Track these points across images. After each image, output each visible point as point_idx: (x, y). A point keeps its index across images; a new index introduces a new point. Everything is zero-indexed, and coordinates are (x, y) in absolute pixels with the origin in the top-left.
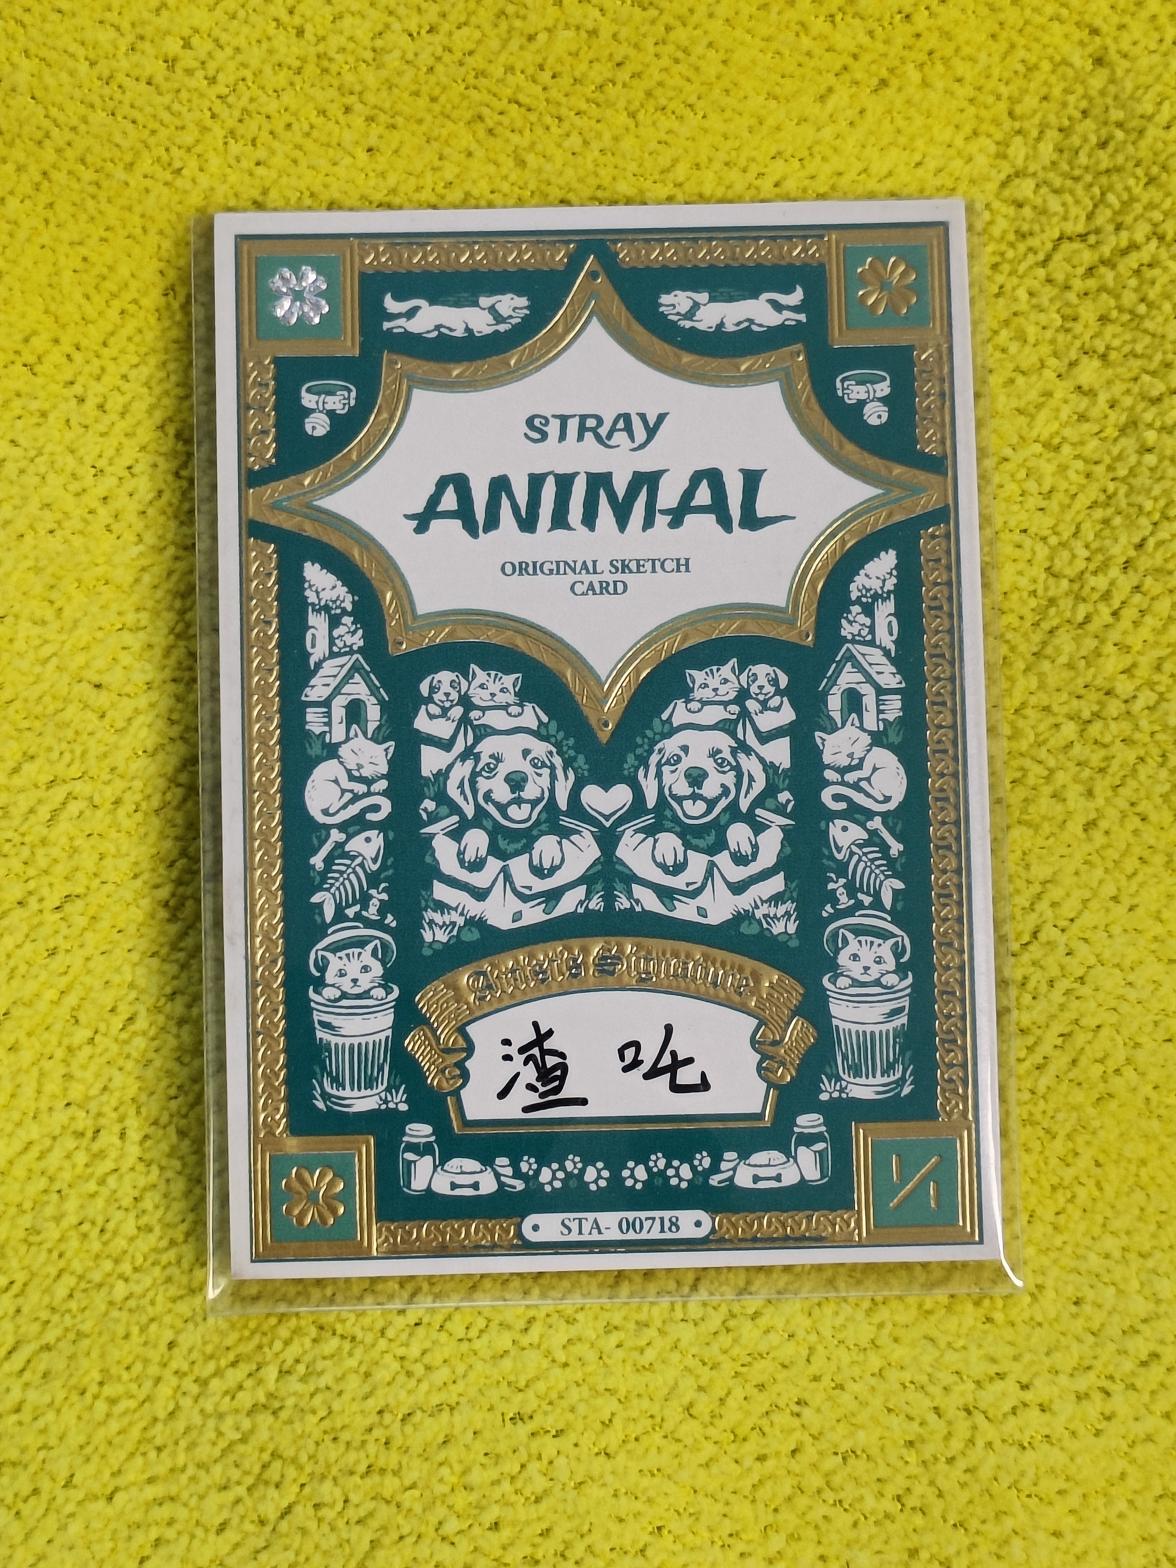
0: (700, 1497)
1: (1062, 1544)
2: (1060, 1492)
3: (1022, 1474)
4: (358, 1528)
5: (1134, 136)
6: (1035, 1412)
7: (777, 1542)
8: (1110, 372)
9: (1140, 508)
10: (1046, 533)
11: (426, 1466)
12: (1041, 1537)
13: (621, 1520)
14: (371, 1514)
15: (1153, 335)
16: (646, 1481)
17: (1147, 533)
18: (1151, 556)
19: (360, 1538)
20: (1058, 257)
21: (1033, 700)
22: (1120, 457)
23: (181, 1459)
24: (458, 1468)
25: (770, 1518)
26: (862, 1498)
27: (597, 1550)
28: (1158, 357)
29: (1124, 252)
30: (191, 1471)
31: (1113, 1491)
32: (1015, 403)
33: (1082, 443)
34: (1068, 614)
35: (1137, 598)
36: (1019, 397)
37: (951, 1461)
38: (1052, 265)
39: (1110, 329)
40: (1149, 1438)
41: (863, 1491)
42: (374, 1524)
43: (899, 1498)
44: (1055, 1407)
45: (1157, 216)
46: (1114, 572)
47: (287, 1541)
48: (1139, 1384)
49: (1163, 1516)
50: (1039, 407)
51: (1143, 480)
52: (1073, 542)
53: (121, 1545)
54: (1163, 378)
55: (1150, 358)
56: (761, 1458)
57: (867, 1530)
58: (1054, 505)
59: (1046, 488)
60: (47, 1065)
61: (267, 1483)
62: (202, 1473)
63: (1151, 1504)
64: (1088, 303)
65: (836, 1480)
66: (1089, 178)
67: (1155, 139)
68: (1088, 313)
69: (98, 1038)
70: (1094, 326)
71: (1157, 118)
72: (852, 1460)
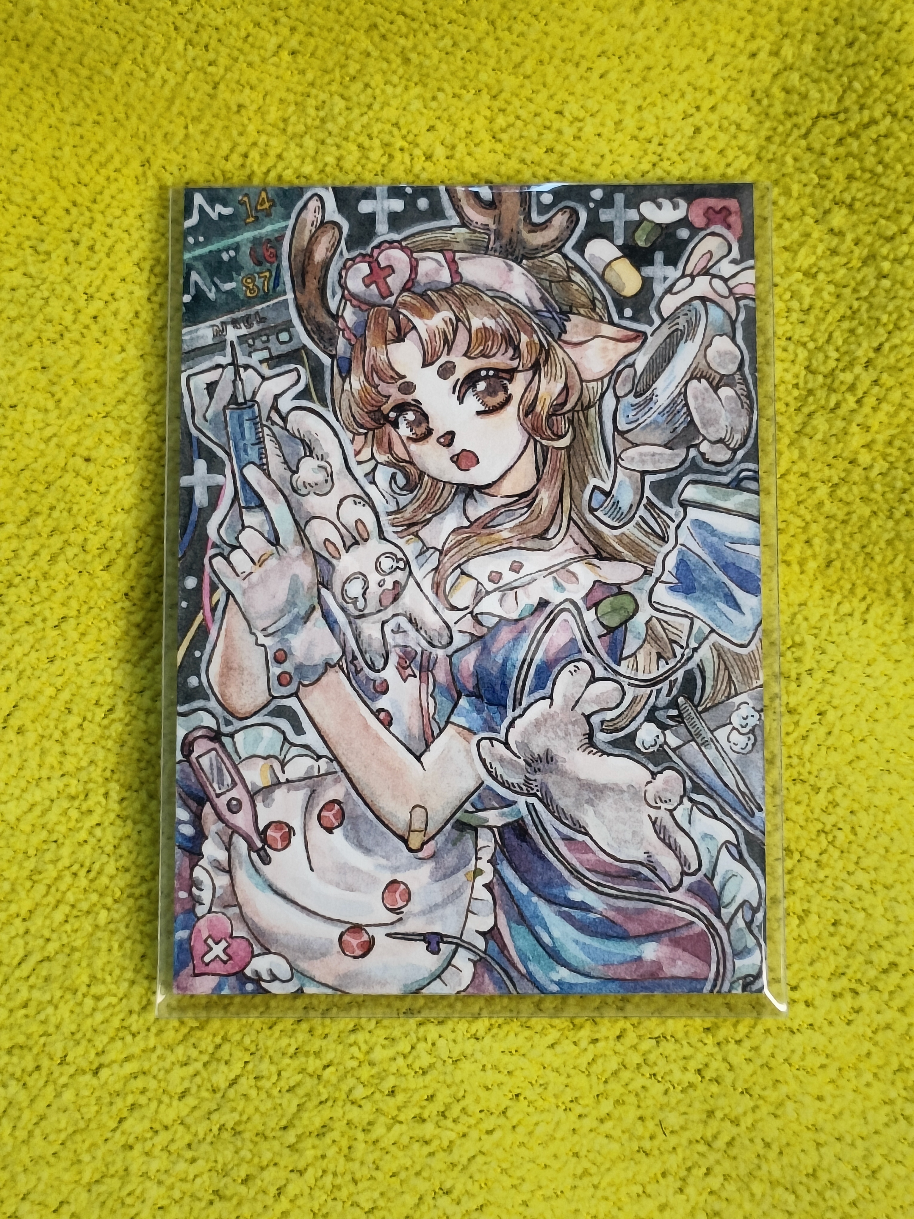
0: (548, 1071)
1: (823, 1106)
2: (823, 1066)
3: (793, 1051)
4: (288, 1095)
5: (874, 37)
6: (802, 1006)
7: (606, 1106)
8: (855, 217)
9: (878, 320)
10: (806, 339)
11: (340, 1048)
12: (808, 1100)
13: (488, 1089)
14: (298, 1084)
15: (888, 189)
16: (507, 1058)
17: (883, 339)
18: (887, 357)
19: (289, 1102)
20: (816, 130)
21: (795, 468)
22: (863, 282)
23: (152, 1042)
24: (364, 1048)
25: (601, 1088)
26: (671, 1071)
27: (470, 1110)
28: (892, 206)
29: (866, 126)
30: (159, 1051)
31: (861, 1065)
32: (783, 243)
33: (833, 272)
34: (823, 402)
35: (876, 389)
36: (785, 238)
37: (738, 1042)
38: (811, 137)
39: (855, 185)
40: (888, 1027)
41: (673, 1066)
42: (301, 1091)
43: (699, 1071)
44: (816, 1003)
45: (891, 98)
46: (858, 369)
47: (233, 1104)
48: (881, 986)
49: (900, 1085)
50: (801, 245)
51: (880, 299)
52: (826, 347)
53: (105, 1109)
54: (896, 222)
55: (886, 207)
56: (595, 1041)
57: (675, 1096)
58: (812, 319)
59: (806, 306)
60: (46, 744)
61: (219, 1060)
62: (168, 1052)
63: (890, 1076)
64: (838, 165)
65: (652, 1057)
66: (839, 70)
67: (890, 39)
68: (838, 173)
69: (86, 724)
70: (843, 182)
71: (891, 24)
72: (663, 1043)
